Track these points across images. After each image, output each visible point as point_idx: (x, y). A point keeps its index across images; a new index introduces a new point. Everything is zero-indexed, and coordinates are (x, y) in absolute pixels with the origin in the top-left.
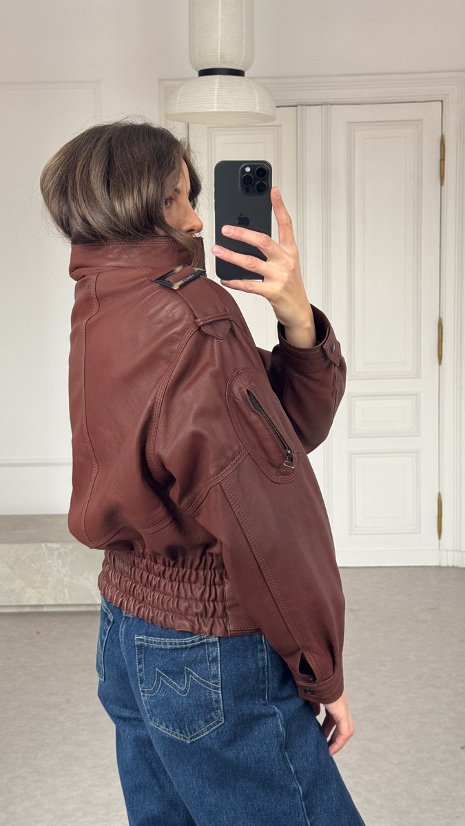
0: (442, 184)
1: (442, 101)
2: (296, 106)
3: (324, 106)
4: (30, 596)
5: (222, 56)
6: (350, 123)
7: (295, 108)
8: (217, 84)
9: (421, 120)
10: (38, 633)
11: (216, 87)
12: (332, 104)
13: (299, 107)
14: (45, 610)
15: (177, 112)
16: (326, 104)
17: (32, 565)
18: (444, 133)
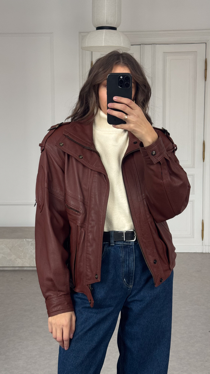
0: (205, 80)
1: (206, 43)
2: (140, 45)
3: (153, 45)
4: (19, 262)
5: (107, 21)
6: (164, 53)
7: (140, 46)
8: (104, 33)
9: (196, 52)
10: (22, 279)
11: (104, 35)
12: (156, 44)
13: (141, 45)
14: (25, 269)
15: (86, 46)
16: (154, 44)
17: (20, 248)
18: (206, 58)
